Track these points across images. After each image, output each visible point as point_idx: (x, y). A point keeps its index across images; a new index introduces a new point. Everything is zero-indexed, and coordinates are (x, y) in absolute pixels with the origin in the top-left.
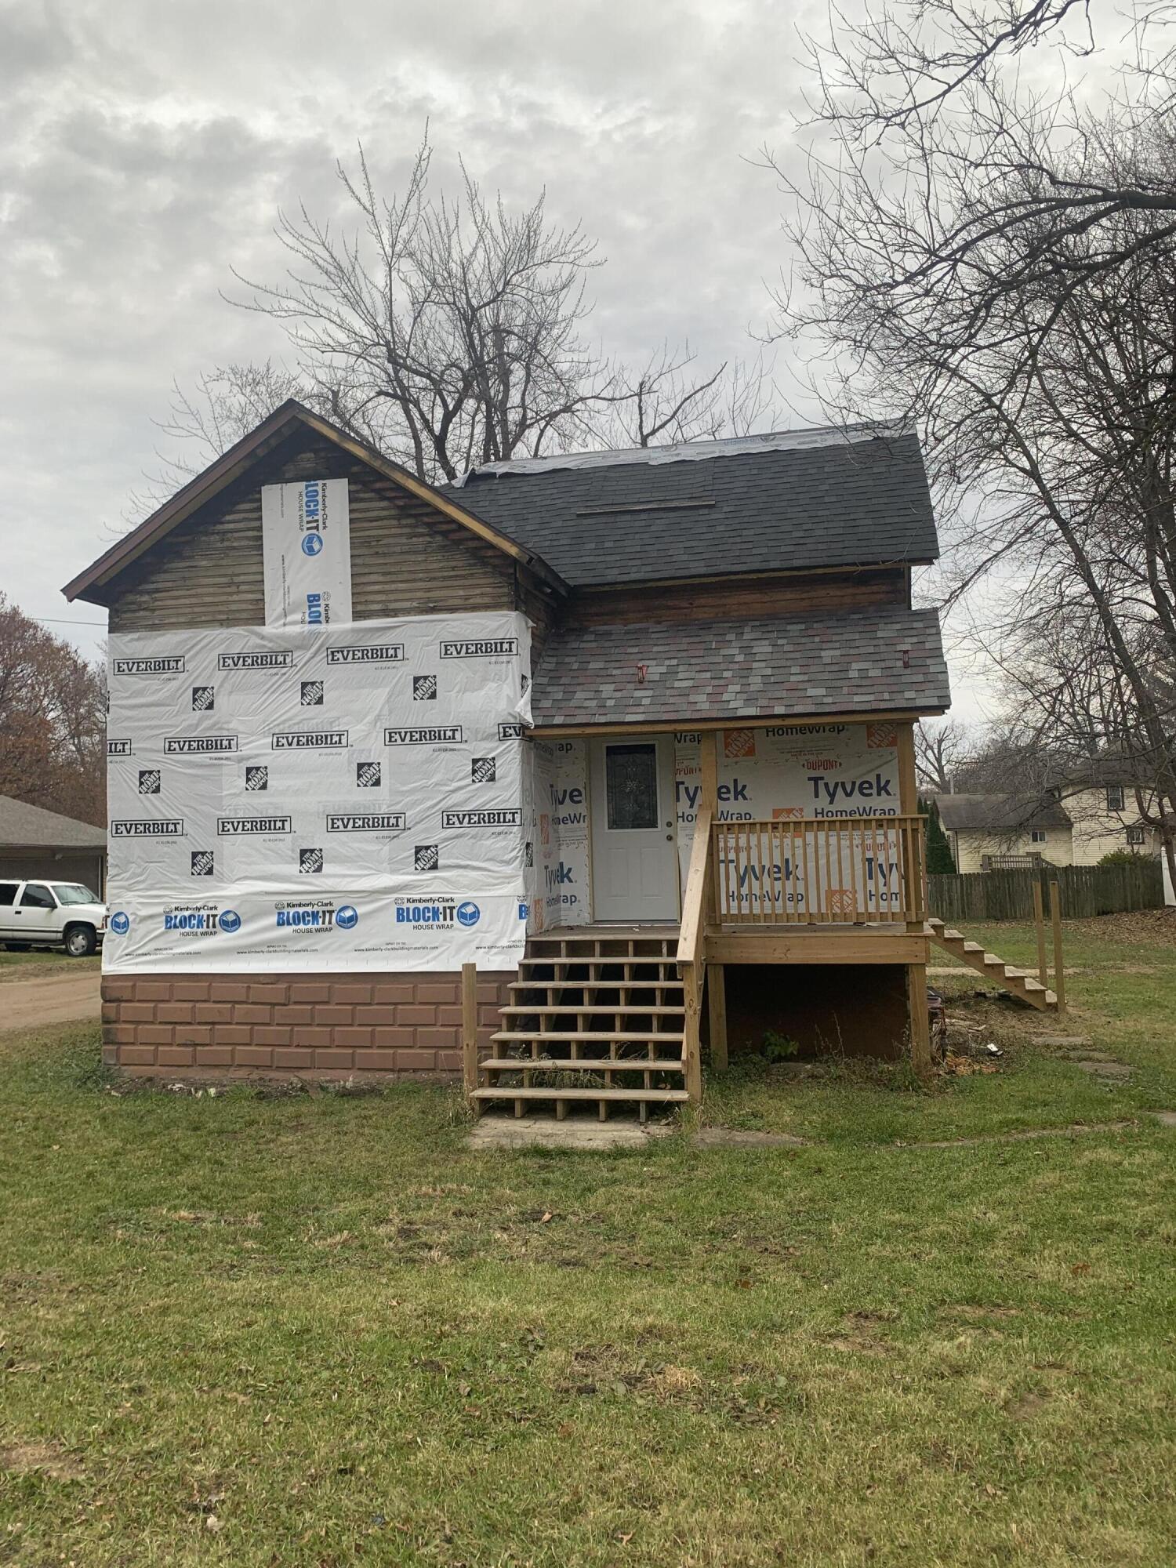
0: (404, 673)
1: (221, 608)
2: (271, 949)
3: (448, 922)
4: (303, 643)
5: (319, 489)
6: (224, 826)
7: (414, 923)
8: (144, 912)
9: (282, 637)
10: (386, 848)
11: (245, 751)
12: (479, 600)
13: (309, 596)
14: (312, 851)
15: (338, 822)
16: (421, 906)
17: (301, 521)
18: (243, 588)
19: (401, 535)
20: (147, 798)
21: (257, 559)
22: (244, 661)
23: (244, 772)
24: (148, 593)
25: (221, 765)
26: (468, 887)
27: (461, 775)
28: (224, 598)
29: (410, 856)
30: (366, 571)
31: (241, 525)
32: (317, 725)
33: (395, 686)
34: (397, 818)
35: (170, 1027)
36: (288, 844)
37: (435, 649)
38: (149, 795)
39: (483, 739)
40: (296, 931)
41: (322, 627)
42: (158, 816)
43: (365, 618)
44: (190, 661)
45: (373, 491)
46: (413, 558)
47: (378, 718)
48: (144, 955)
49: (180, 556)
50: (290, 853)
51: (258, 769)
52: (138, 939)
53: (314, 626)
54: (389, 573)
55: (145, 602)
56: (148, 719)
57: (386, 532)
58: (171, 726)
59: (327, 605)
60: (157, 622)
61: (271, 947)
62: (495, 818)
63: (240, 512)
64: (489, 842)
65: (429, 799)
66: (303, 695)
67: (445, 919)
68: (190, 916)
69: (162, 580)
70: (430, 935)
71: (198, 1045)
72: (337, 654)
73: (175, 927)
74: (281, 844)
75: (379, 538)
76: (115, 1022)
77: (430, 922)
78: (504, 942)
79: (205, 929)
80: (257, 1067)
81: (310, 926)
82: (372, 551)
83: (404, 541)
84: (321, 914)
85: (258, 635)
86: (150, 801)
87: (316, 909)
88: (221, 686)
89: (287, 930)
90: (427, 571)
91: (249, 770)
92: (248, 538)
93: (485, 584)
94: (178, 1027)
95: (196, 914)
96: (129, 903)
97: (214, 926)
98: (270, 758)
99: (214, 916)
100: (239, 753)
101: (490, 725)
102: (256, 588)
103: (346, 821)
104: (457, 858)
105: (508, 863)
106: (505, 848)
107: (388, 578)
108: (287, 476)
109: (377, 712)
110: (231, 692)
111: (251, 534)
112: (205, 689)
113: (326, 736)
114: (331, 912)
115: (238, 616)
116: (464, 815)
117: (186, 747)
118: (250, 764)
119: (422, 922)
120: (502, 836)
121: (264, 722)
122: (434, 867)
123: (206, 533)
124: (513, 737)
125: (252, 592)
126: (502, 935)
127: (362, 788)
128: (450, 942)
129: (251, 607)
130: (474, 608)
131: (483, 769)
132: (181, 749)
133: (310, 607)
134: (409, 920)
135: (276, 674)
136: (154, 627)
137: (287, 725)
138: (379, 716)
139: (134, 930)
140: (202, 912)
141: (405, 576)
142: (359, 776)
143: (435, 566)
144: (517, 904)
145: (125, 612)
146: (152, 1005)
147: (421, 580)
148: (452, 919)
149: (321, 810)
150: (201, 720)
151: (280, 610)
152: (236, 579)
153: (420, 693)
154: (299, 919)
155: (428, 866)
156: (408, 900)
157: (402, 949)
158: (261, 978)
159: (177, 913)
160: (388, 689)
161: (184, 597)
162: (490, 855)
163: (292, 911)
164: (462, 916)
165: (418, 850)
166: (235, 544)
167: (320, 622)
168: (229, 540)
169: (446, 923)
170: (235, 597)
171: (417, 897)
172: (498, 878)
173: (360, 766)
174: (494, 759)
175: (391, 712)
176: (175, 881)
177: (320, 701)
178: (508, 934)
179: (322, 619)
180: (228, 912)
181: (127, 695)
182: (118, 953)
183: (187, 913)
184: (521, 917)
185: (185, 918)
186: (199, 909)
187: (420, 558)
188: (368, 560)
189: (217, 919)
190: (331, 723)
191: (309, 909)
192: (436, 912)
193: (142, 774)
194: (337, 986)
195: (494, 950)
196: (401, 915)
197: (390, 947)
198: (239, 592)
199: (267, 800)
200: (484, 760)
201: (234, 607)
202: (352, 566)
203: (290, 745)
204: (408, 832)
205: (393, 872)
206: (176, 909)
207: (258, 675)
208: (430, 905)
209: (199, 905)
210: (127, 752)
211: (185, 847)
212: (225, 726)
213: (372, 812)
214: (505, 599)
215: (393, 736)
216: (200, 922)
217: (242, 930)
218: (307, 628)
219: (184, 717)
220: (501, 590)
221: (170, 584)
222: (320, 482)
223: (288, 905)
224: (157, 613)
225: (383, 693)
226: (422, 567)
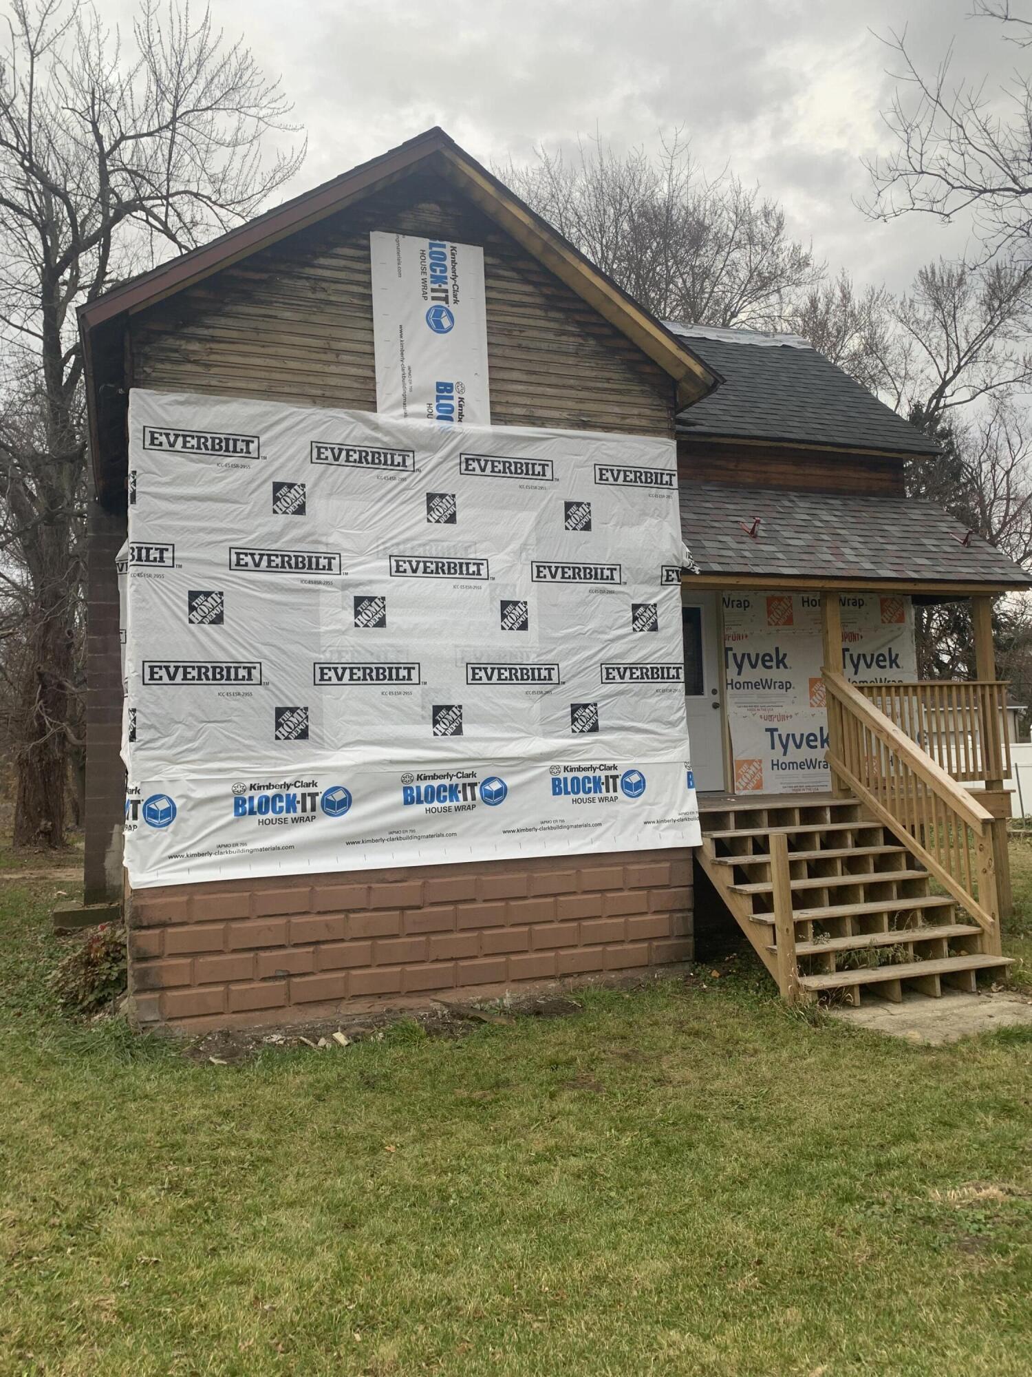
0: (553, 496)
1: (311, 379)
2: (394, 836)
3: (611, 794)
4: (431, 444)
5: (447, 251)
6: (323, 673)
7: (573, 796)
8: (200, 793)
9: (404, 431)
10: (537, 706)
11: (353, 574)
12: (636, 422)
13: (439, 384)
14: (449, 708)
15: (480, 672)
16: (581, 775)
17: (425, 287)
18: (345, 358)
19: (547, 330)
20: (204, 630)
21: (366, 324)
22: (348, 455)
23: (352, 603)
24: (201, 340)
25: (318, 591)
26: (632, 753)
27: (621, 621)
28: (318, 367)
29: (564, 717)
30: (507, 365)
31: (341, 275)
32: (449, 548)
33: (544, 510)
34: (549, 670)
35: (251, 955)
36: (416, 699)
37: (589, 473)
38: (206, 626)
39: (642, 583)
40: (430, 810)
41: (455, 426)
42: (222, 657)
43: (506, 423)
44: (267, 443)
45: (514, 269)
46: (563, 359)
47: (524, 547)
48: (199, 855)
49: (248, 298)
50: (419, 710)
51: (371, 599)
52: (190, 832)
53: (445, 424)
54: (535, 373)
55: (194, 352)
56: (202, 518)
57: (531, 322)
58: (241, 531)
59: (461, 399)
60: (214, 383)
61: (397, 834)
62: (656, 673)
63: (337, 256)
64: (653, 700)
65: (585, 648)
66: (430, 509)
67: (608, 791)
68: (274, 797)
69: (221, 327)
70: (592, 811)
71: (294, 975)
72: (472, 462)
73: (252, 812)
74: (406, 699)
75: (523, 328)
76: (157, 957)
77: (592, 795)
78: (674, 815)
79: (299, 813)
80: (380, 996)
81: (447, 804)
82: (515, 342)
83: (551, 336)
84: (460, 788)
85: (367, 422)
86: (208, 635)
87: (455, 781)
88: (315, 485)
89: (418, 810)
90: (578, 377)
91: (358, 601)
92: (352, 294)
93: (642, 406)
94: (262, 954)
95: (284, 792)
96: (172, 781)
97: (313, 809)
98: (389, 586)
99: (313, 795)
100: (342, 577)
101: (653, 565)
102: (363, 362)
103: (489, 671)
104: (620, 719)
105: (673, 724)
106: (670, 707)
107: (533, 378)
108: (405, 226)
109: (522, 540)
110: (330, 495)
111: (355, 289)
112: (291, 486)
113: (461, 564)
114: (473, 785)
115: (338, 394)
116: (625, 669)
117: (264, 563)
118: (360, 592)
119: (581, 795)
120: (666, 694)
121: (378, 539)
122: (595, 729)
123: (289, 275)
124: (675, 582)
125: (359, 366)
126: (671, 806)
127: (507, 632)
128: (615, 817)
129: (356, 385)
130: (631, 430)
131: (644, 618)
132: (257, 565)
133: (438, 398)
134: (567, 793)
135: (393, 478)
136: (207, 389)
137: (409, 545)
138: (525, 544)
139: (184, 820)
140: (292, 791)
141: (554, 380)
142: (504, 616)
143: (588, 373)
144: (684, 771)
145: (162, 361)
146: (221, 926)
147: (571, 387)
148: (615, 790)
149: (459, 656)
150: (287, 527)
151: (398, 395)
152: (335, 345)
153: (572, 522)
154: (432, 794)
155: (587, 728)
156: (566, 769)
157: (561, 827)
158: (388, 876)
159: (252, 793)
160: (535, 514)
161: (260, 355)
162: (653, 716)
163: (423, 785)
164: (627, 786)
165: (575, 708)
166: (332, 298)
167: (451, 419)
168: (324, 290)
169: (609, 795)
170: (333, 369)
171: (575, 765)
172: (667, 741)
173: (504, 604)
174: (655, 605)
175: (539, 540)
176: (248, 747)
177: (452, 519)
178: (677, 806)
179: (455, 415)
180: (335, 789)
181: (164, 479)
182: (157, 854)
183: (270, 793)
184: (689, 786)
185: (267, 798)
186: (288, 786)
187: (571, 361)
188: (508, 353)
189: (318, 799)
190: (466, 549)
191: (446, 782)
192: (597, 781)
193: (193, 595)
194: (484, 878)
195: (664, 825)
196: (558, 787)
197: (546, 825)
198: (338, 363)
199: (385, 641)
200: (646, 606)
201: (333, 381)
202: (490, 355)
203: (414, 571)
204: (562, 687)
205: (547, 734)
206: (252, 787)
207: (367, 476)
208: (590, 774)
209: (288, 781)
210: (169, 562)
211: (264, 701)
212: (324, 539)
213: (519, 661)
214: (665, 425)
215: (543, 571)
216: (291, 805)
217: (353, 812)
218: (437, 425)
219: (259, 521)
220: (659, 414)
221: (235, 334)
222: (448, 244)
223: (419, 777)
224: (214, 370)
225: (528, 519)
226: (573, 372)
